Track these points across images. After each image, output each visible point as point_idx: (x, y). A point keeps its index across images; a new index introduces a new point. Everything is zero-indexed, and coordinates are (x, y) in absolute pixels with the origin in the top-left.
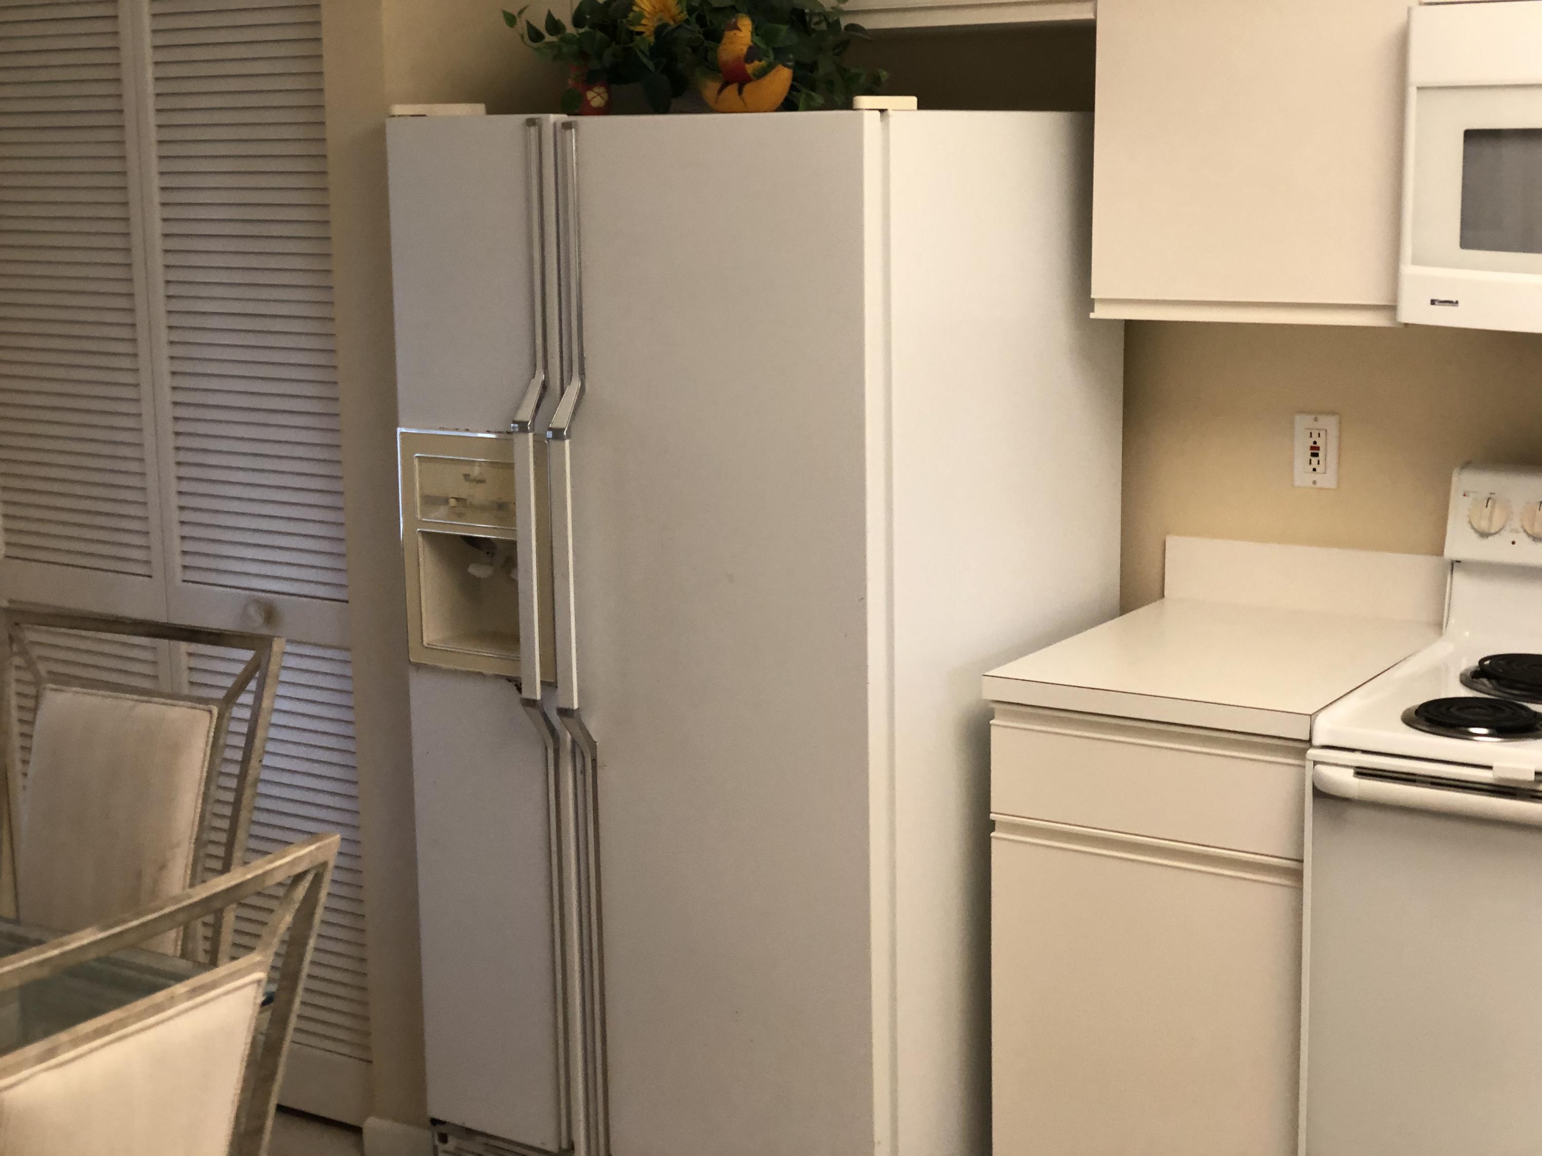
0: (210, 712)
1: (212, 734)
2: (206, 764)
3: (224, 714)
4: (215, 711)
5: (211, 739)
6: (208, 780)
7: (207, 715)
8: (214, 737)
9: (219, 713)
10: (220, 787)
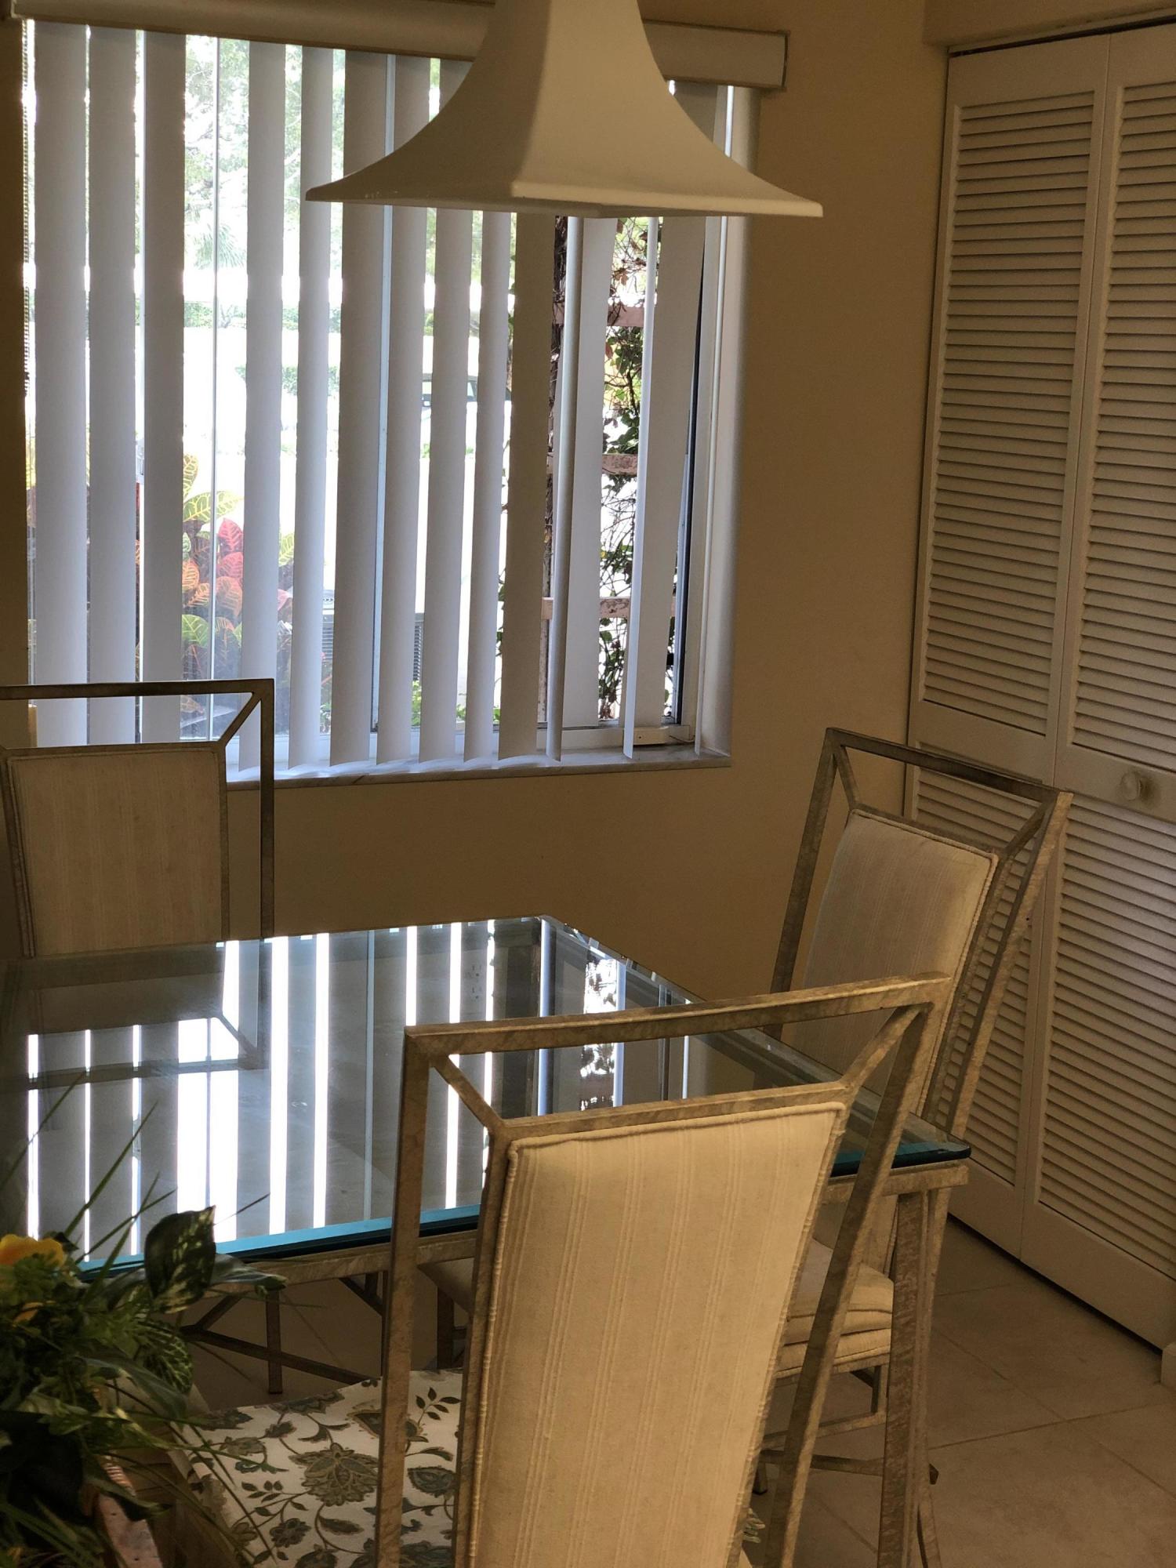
0: (991, 860)
1: (988, 884)
2: (978, 914)
3: (1003, 865)
4: (996, 860)
5: (987, 889)
6: (979, 928)
7: (987, 861)
8: (990, 887)
9: (999, 863)
10: (988, 938)
